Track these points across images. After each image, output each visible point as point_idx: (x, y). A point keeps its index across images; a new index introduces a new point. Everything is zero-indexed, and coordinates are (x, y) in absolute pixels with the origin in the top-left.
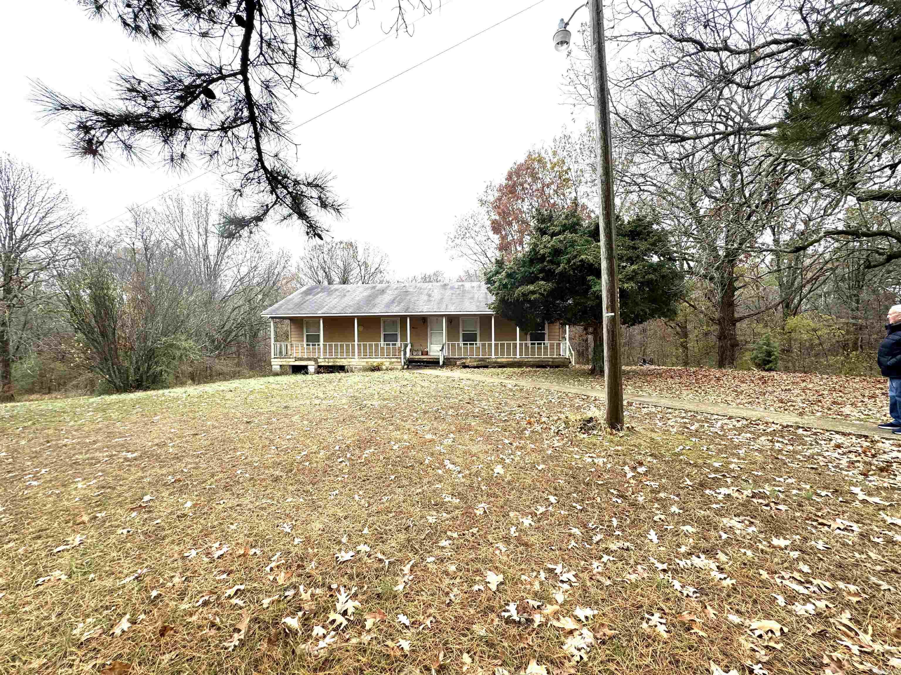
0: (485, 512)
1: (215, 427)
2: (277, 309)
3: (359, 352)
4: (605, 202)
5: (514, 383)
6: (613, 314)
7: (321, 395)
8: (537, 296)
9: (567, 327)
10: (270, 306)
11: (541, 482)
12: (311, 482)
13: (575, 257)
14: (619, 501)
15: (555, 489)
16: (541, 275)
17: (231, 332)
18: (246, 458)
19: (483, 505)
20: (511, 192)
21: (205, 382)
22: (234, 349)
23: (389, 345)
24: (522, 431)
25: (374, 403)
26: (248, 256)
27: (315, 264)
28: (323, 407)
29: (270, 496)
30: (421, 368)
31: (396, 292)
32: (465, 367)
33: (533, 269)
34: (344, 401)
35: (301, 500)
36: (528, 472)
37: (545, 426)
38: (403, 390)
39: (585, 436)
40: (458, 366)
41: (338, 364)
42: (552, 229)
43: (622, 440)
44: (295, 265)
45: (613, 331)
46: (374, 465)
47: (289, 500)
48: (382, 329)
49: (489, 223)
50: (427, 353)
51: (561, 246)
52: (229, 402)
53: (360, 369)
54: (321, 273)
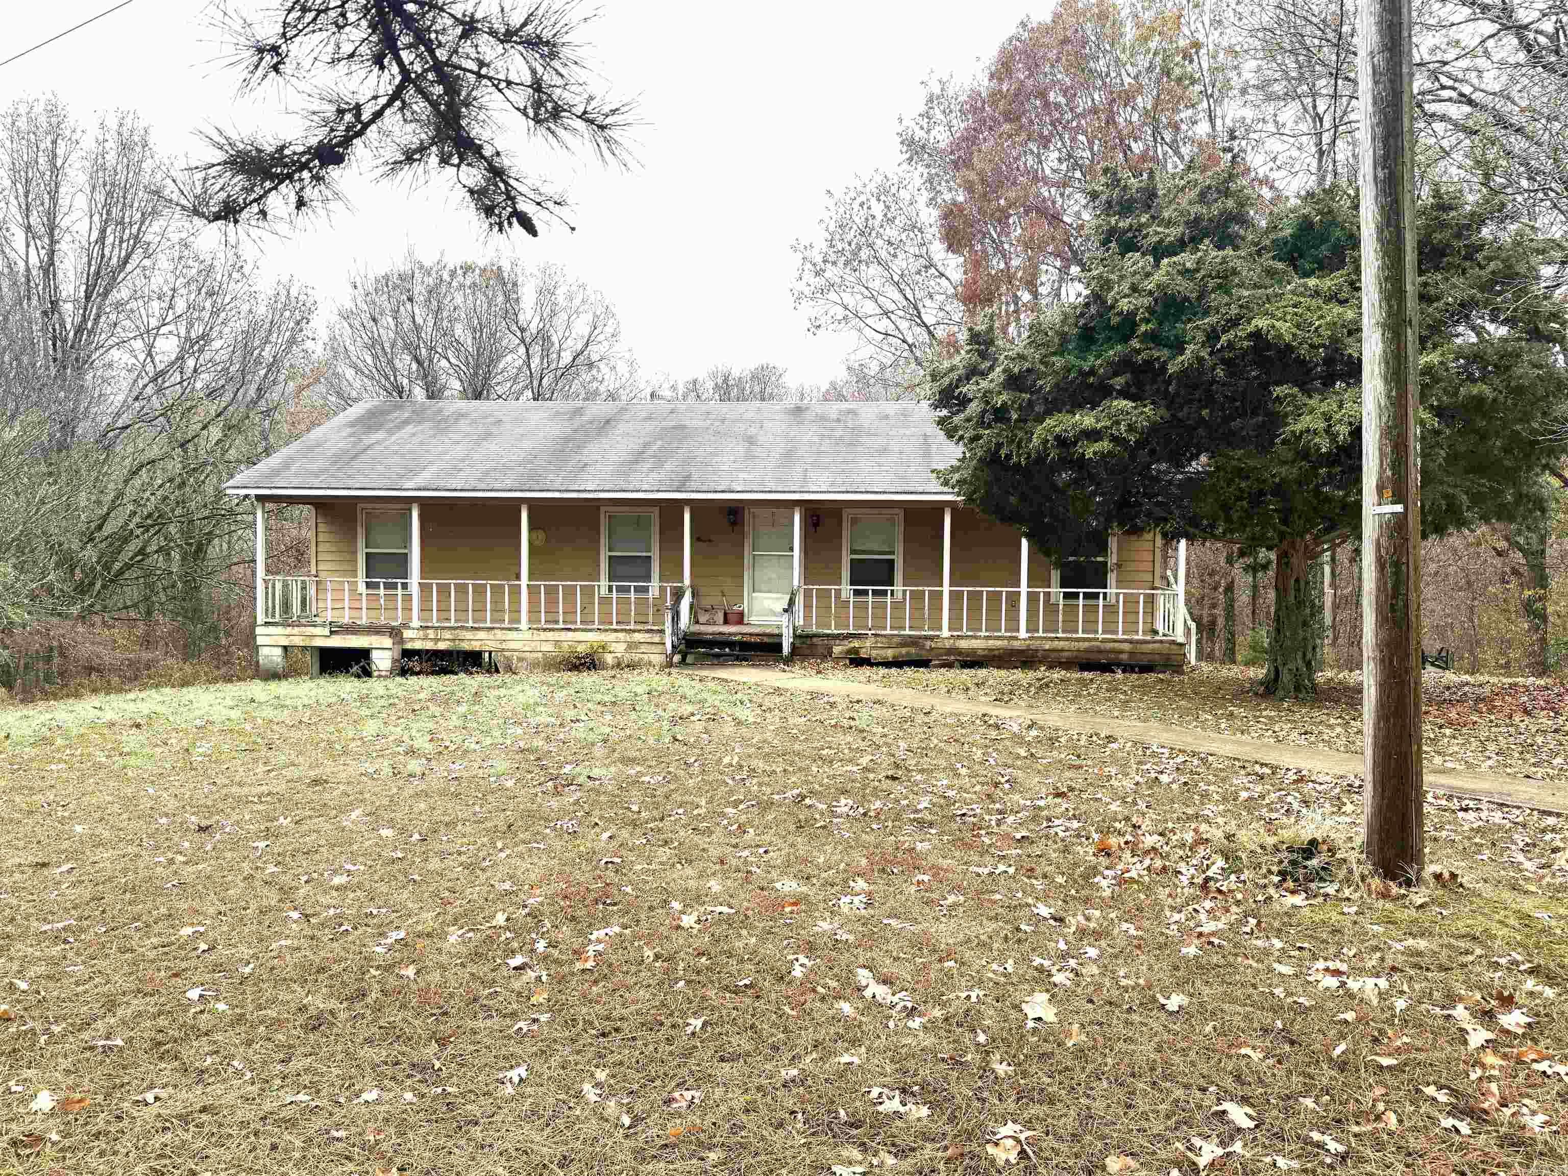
0: (1023, 1154)
1: (99, 843)
2: (275, 472)
3: (534, 611)
4: (1386, 140)
5: (1027, 717)
6: (1399, 508)
7: (422, 743)
8: (1104, 445)
9: (1183, 543)
10: (251, 462)
11: (1184, 1052)
12: (433, 1036)
13: (1234, 323)
14: (1464, 1128)
15: (1238, 1078)
16: (1119, 382)
17: (126, 541)
18: (211, 949)
19: (1009, 1129)
20: (1009, 117)
21: (47, 696)
22: (132, 593)
23: (627, 590)
24: (1086, 877)
25: (596, 772)
26: (180, 305)
27: (386, 336)
28: (435, 782)
29: (306, 1079)
30: (722, 665)
31: (649, 426)
32: (858, 661)
33: (1091, 361)
34: (501, 765)
35: (409, 1096)
36: (1135, 1017)
37: (1158, 863)
38: (680, 731)
39: (1298, 899)
40: (837, 660)
41: (466, 646)
42: (1155, 233)
43: (1425, 917)
44: (323, 335)
45: (1397, 564)
46: (630, 980)
47: (371, 1095)
48: (604, 541)
49: (929, 217)
50: (740, 619)
51: (1184, 286)
52: (132, 761)
53: (534, 665)
54: (404, 362)
